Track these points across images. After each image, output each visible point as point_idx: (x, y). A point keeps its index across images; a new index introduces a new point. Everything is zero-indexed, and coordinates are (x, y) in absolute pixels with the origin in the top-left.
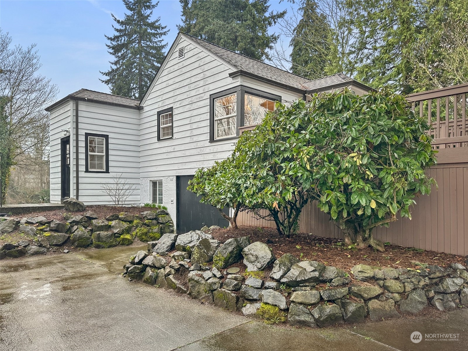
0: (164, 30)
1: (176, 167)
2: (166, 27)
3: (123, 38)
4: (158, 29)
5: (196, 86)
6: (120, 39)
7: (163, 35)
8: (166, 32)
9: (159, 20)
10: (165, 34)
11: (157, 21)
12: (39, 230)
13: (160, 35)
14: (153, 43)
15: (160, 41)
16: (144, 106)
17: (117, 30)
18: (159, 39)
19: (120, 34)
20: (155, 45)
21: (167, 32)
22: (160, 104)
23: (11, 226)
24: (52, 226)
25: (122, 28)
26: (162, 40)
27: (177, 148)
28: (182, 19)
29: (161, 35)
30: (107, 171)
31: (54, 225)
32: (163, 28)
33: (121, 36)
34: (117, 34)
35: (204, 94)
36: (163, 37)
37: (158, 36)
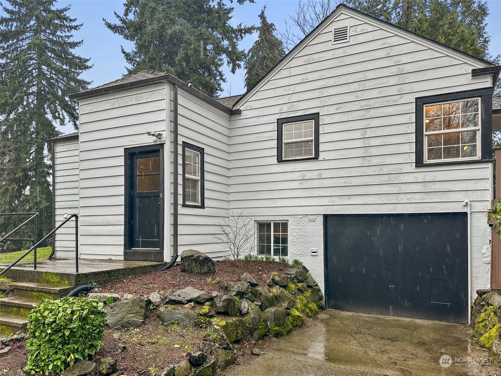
0: (73, 24)
1: (325, 201)
2: (75, 19)
3: (15, 24)
4: (64, 21)
5: (379, 85)
6: (10, 24)
7: (73, 30)
8: (77, 26)
9: (69, 9)
10: (76, 28)
11: (66, 10)
12: (201, 315)
13: (69, 28)
14: (57, 37)
15: (68, 36)
16: (241, 109)
17: (7, 10)
18: (68, 34)
19: (12, 16)
20: (61, 39)
21: (79, 27)
22: (285, 108)
23: (137, 312)
24: (220, 305)
25: (14, 10)
26: (71, 36)
27: (325, 174)
28: (115, 12)
29: (71, 29)
30: (202, 206)
31: (221, 303)
32: (71, 20)
33: (11, 20)
34: (7, 16)
35: (399, 96)
36: (73, 32)
37: (66, 29)
